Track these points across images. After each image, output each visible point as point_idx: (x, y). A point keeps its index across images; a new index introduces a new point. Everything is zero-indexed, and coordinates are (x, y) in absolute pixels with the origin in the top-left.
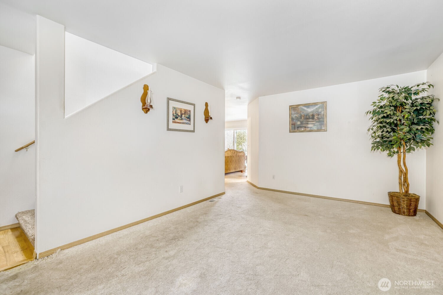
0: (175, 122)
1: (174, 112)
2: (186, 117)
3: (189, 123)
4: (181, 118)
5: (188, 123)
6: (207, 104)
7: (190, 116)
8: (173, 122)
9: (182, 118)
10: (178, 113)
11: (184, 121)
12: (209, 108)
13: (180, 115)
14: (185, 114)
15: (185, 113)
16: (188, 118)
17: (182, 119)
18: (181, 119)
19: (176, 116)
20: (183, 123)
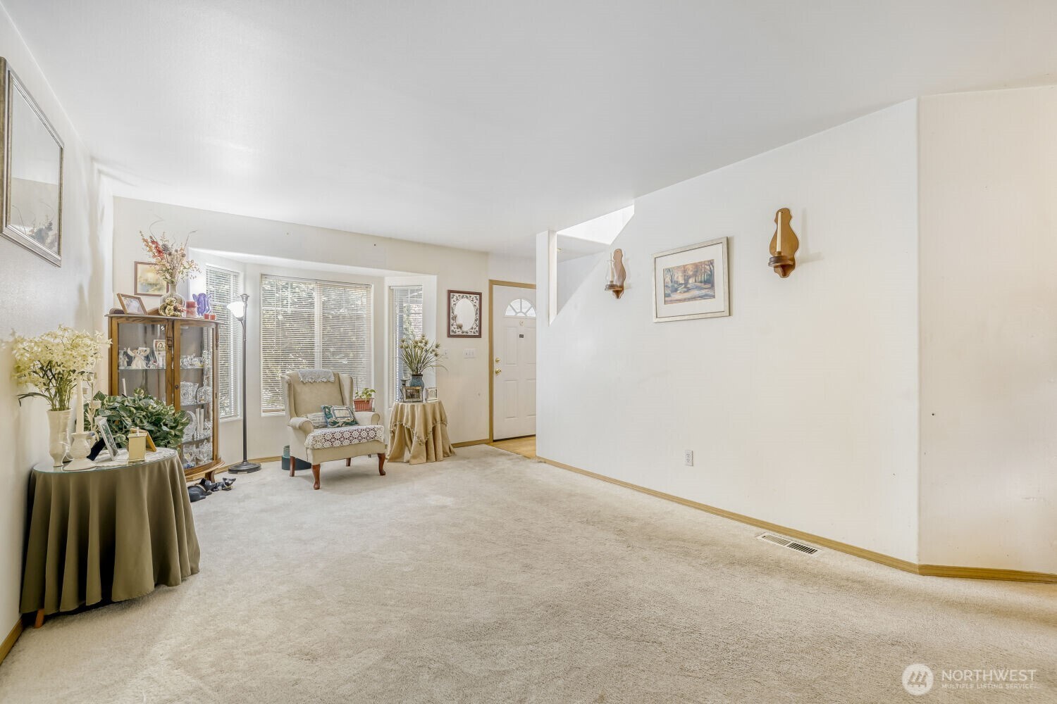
0: (672, 302)
1: (668, 279)
2: (701, 282)
3: (710, 293)
4: (685, 287)
5: (706, 295)
6: (785, 215)
7: (711, 275)
8: (665, 302)
9: (689, 286)
10: (678, 277)
11: (696, 293)
12: (794, 225)
13: (681, 281)
14: (695, 275)
15: (697, 271)
16: (705, 282)
17: (688, 290)
18: (685, 290)
19: (672, 286)
20: (694, 298)
